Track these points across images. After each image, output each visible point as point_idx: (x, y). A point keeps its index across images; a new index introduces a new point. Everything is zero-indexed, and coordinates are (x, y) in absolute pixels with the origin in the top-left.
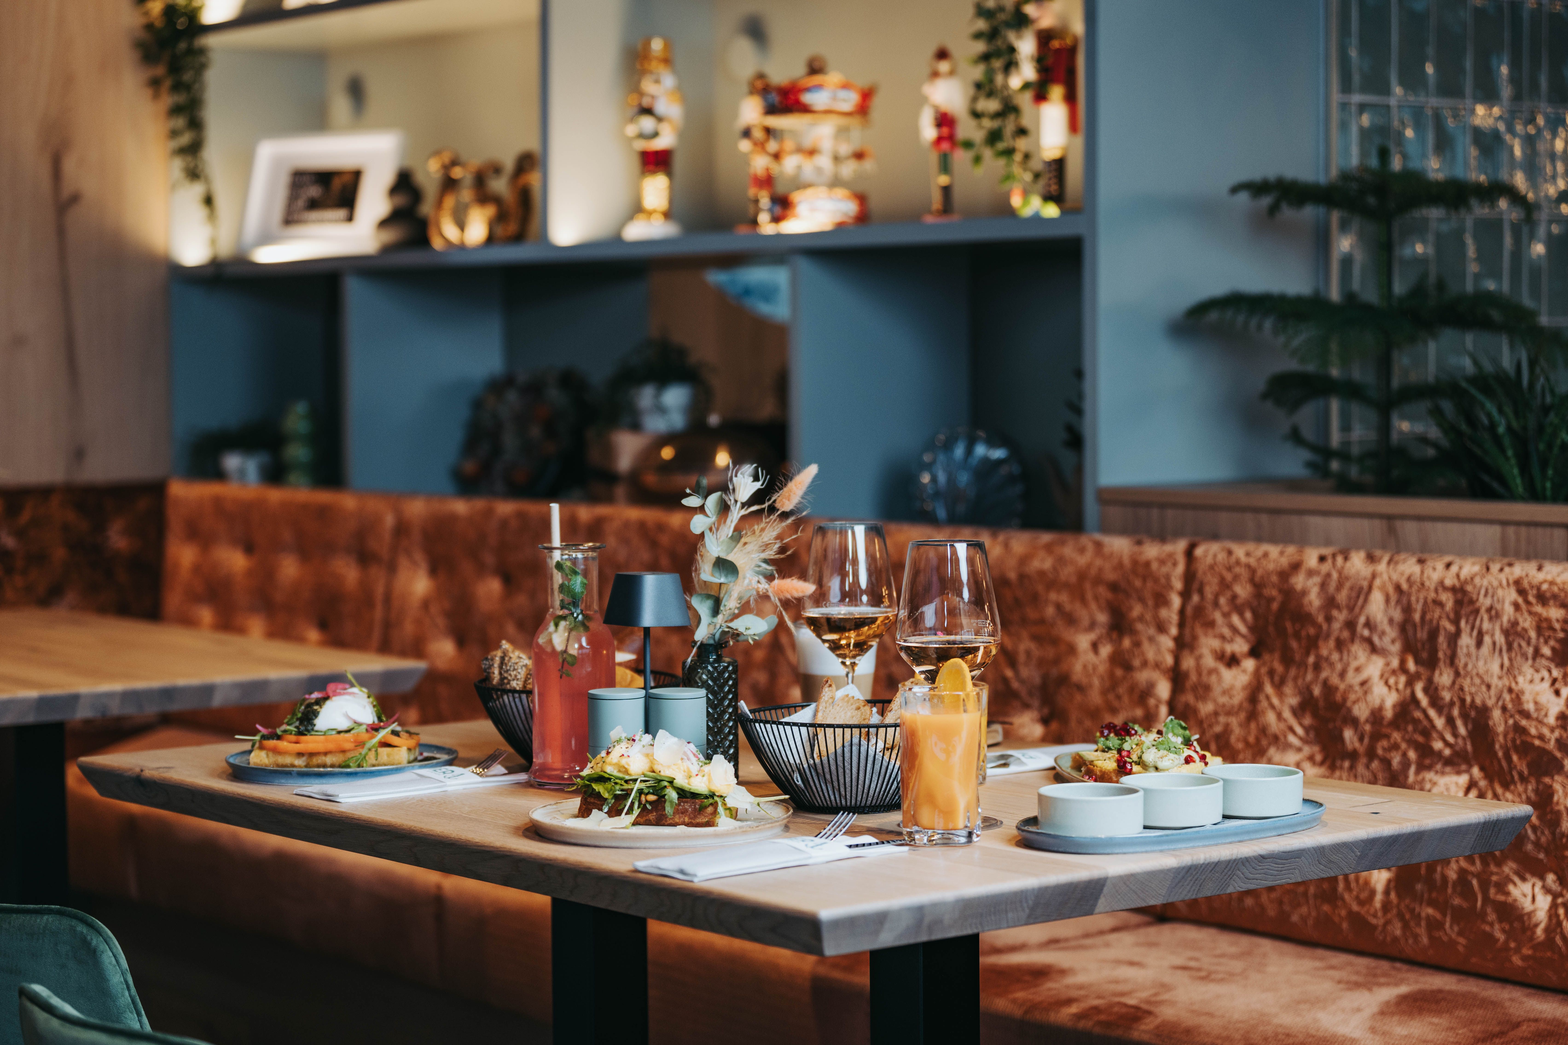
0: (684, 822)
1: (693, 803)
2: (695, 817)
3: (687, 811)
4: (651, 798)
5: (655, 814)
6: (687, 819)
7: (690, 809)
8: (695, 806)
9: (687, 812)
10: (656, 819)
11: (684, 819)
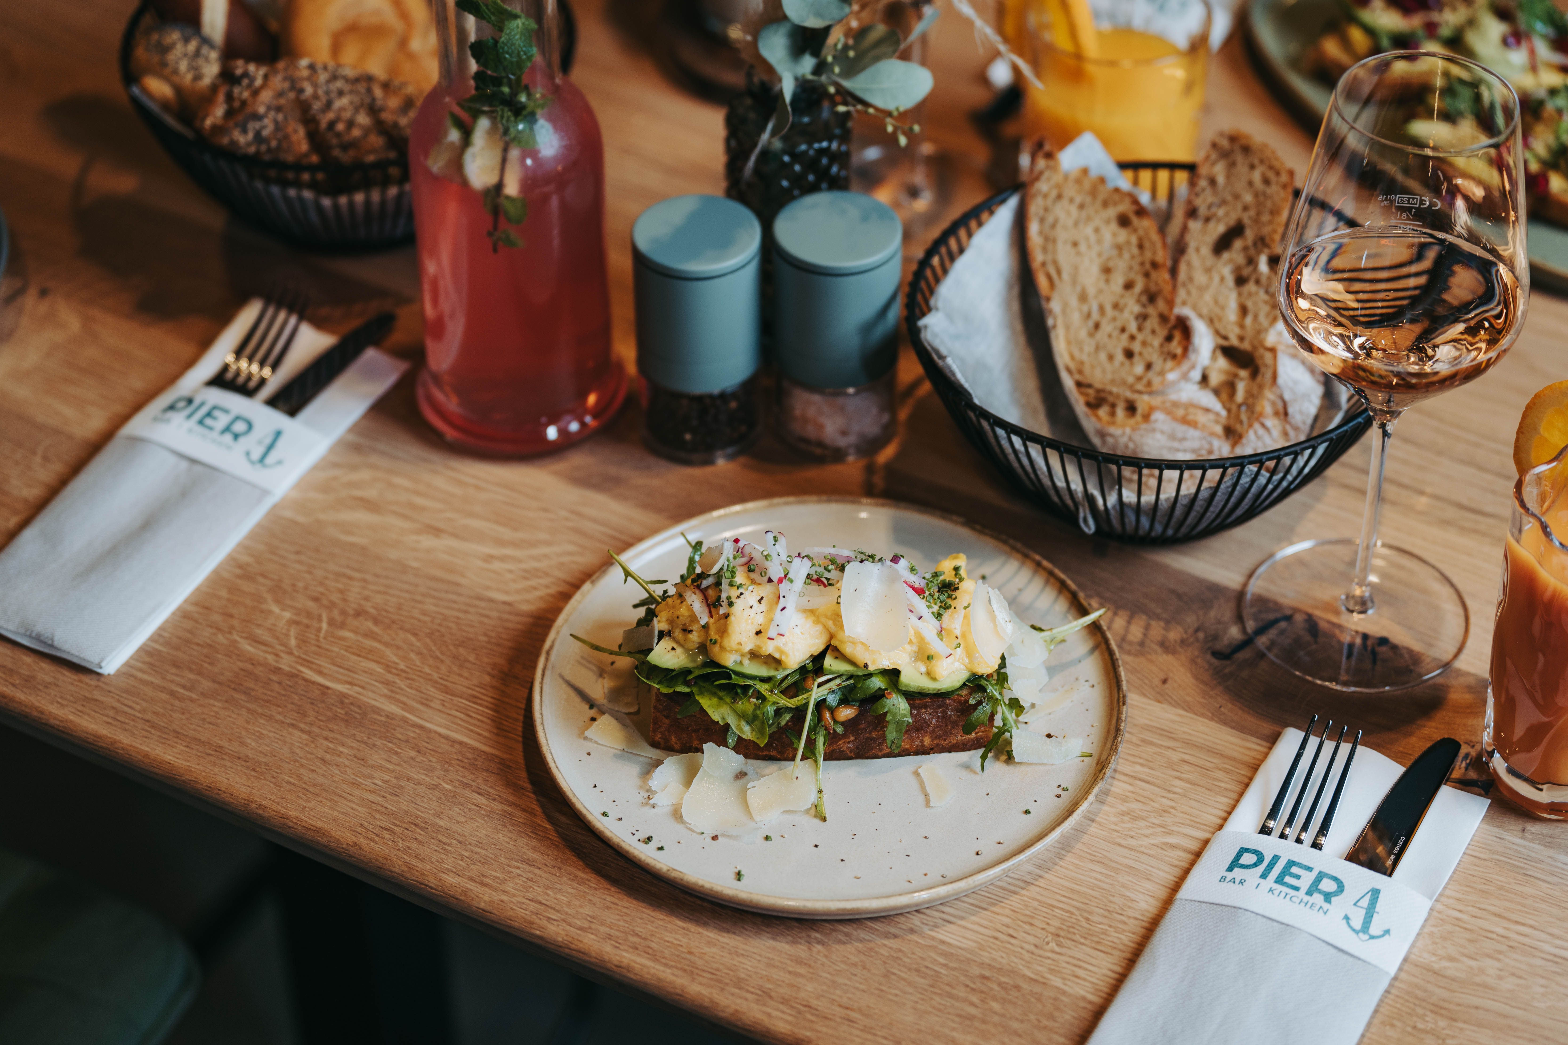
0: (923, 746)
1: (939, 707)
2: (947, 734)
3: (927, 724)
4: (846, 713)
5: (852, 738)
6: (927, 741)
7: (934, 721)
8: (944, 713)
9: (929, 726)
10: (857, 748)
11: (922, 741)
